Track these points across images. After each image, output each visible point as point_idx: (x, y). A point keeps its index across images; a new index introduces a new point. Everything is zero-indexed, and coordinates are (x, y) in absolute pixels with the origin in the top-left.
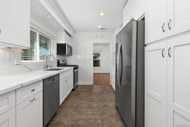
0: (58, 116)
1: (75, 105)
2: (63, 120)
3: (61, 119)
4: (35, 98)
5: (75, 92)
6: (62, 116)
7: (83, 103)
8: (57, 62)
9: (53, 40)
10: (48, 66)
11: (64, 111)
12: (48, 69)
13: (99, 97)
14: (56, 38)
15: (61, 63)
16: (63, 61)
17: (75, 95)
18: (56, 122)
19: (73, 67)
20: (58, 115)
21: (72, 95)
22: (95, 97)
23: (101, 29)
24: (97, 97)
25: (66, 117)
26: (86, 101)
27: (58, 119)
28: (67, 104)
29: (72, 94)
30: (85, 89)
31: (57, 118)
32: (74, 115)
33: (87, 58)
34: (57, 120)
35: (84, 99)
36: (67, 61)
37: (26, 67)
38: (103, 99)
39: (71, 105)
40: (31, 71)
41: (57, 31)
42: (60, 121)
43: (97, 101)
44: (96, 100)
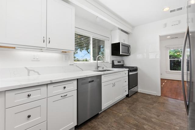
0: (98, 120)
1: (121, 115)
2: (99, 127)
3: (98, 125)
4: (67, 95)
5: (129, 99)
6: (101, 121)
7: (131, 117)
8: (111, 62)
9: (107, 41)
10: (99, 67)
11: (106, 117)
12: (99, 70)
13: (160, 117)
14: (110, 38)
15: (115, 64)
16: (118, 62)
17: (127, 103)
18: (93, 125)
19: (128, 69)
20: (99, 118)
21: (124, 102)
22: (153, 115)
23: (171, 11)
24: (158, 116)
25: (104, 125)
26: (138, 116)
27: (96, 123)
28: (113, 110)
29: (125, 100)
30: (145, 99)
31: (96, 121)
32: (113, 127)
33: (150, 58)
34: (94, 123)
35: (135, 112)
36: (125, 62)
37: (78, 67)
38: (166, 123)
39: (116, 114)
40: (83, 70)
41: (111, 31)
42: (97, 126)
43: (155, 123)
44: (153, 120)
